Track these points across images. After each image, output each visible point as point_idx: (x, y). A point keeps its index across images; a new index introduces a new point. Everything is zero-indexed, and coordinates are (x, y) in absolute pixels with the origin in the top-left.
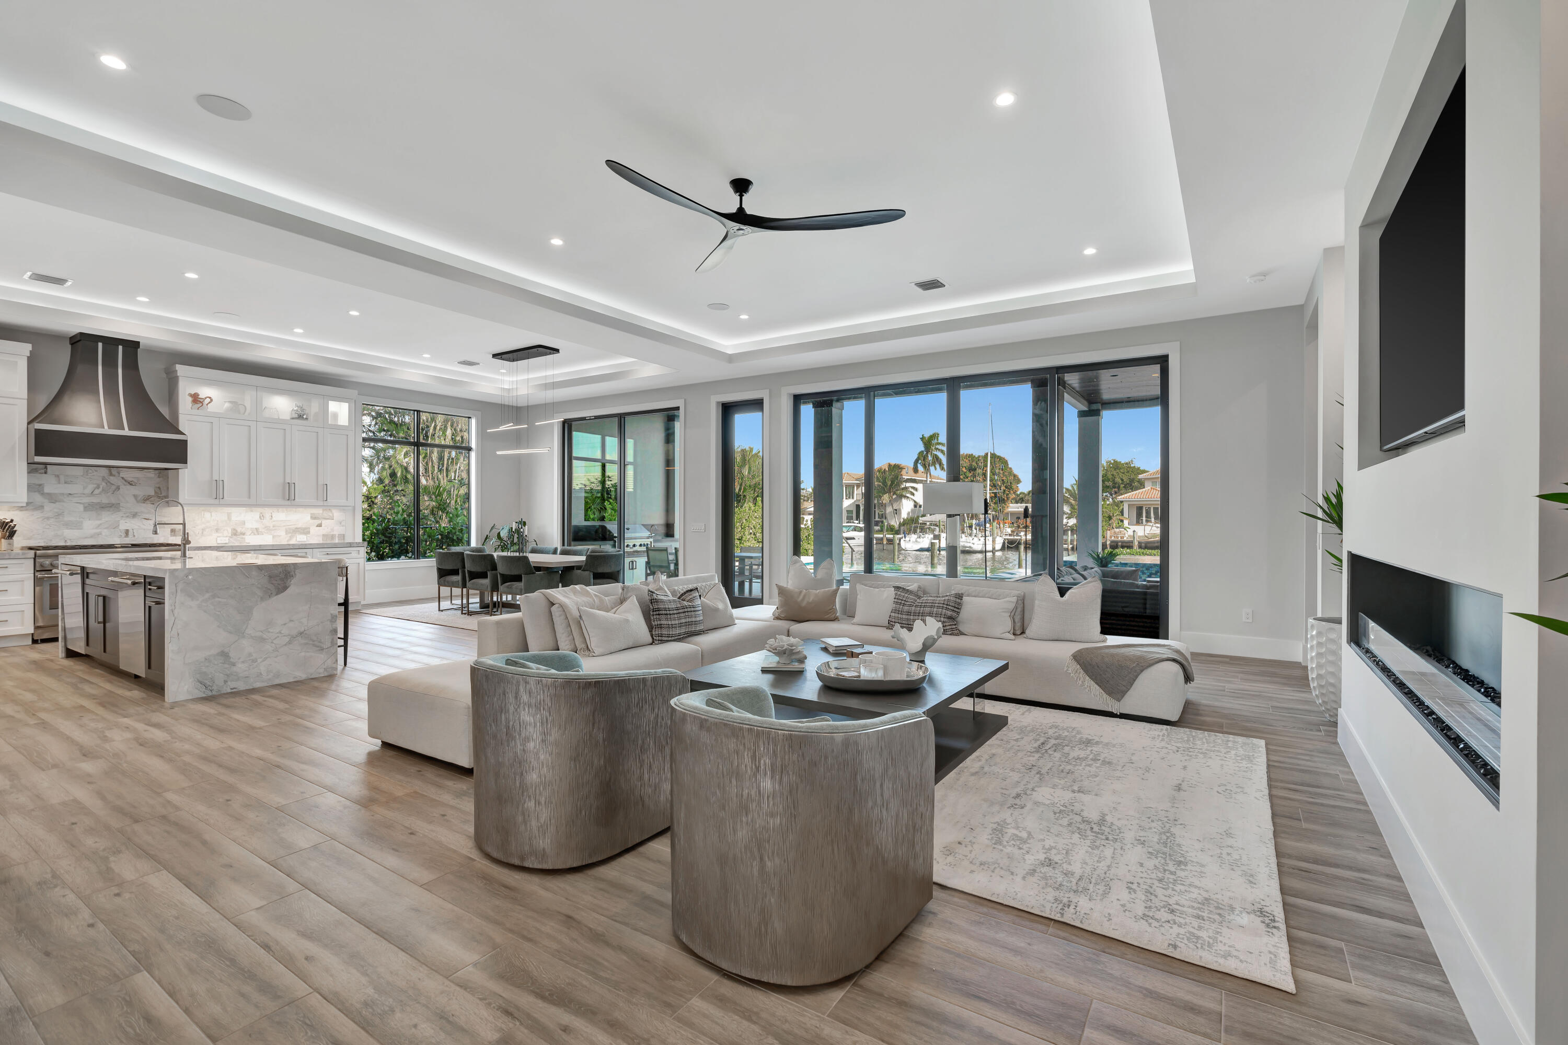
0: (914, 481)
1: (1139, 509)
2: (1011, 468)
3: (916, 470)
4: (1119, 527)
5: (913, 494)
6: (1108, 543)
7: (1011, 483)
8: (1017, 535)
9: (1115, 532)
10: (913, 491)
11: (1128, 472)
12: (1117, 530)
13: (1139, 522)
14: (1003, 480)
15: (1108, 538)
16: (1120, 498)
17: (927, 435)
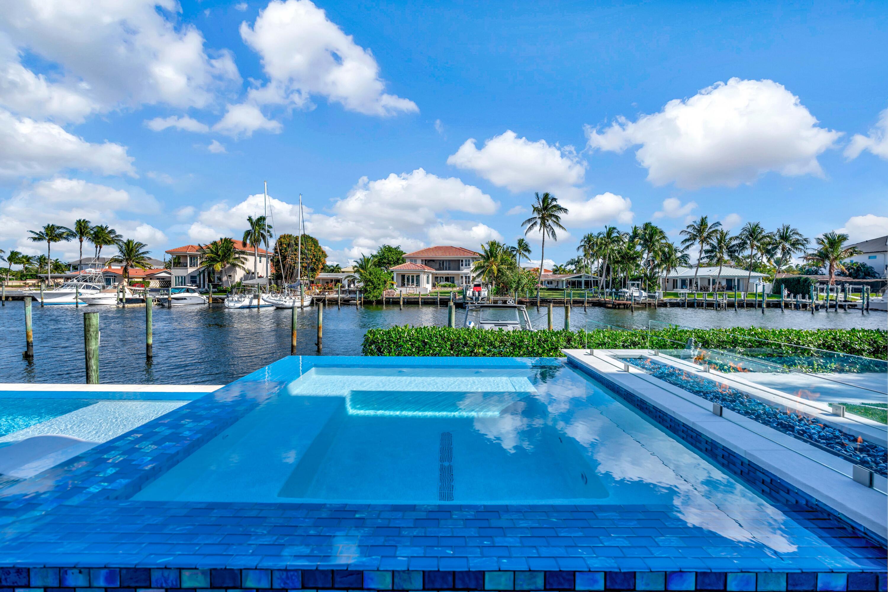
0: (243, 253)
1: (403, 276)
2: (320, 247)
3: (245, 244)
4: (391, 288)
5: (243, 263)
6: (384, 299)
7: (320, 257)
8: (323, 294)
9: (388, 292)
10: (243, 260)
11: (396, 254)
12: (390, 290)
13: (403, 285)
14: (314, 255)
15: (384, 296)
16: (391, 269)
17: (255, 218)
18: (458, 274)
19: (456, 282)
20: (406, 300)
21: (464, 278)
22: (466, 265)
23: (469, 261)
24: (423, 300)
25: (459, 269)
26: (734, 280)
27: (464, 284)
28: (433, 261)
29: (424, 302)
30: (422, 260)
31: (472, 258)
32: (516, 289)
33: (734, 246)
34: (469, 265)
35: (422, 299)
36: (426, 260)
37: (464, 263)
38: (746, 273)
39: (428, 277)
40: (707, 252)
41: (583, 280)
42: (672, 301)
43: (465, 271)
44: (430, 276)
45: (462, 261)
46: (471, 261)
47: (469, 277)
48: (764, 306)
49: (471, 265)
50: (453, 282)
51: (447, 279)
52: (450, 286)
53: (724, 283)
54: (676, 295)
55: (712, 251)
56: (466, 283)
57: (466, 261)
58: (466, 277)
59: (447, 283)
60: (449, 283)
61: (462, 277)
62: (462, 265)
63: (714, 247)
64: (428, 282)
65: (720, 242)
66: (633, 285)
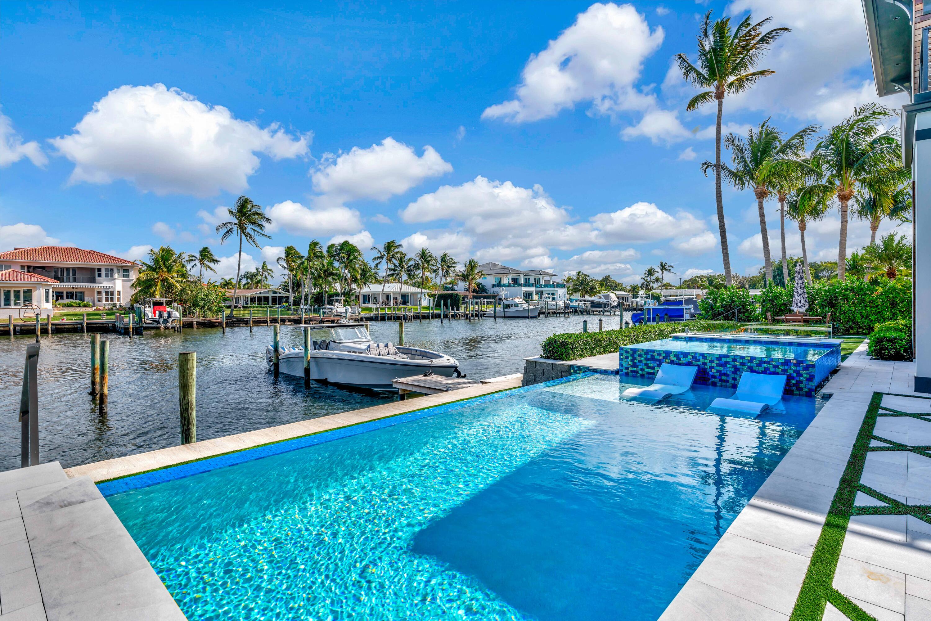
18: (93, 289)
19: (86, 299)
20: (18, 328)
21: (103, 294)
22: (106, 276)
23: (112, 270)
24: (54, 327)
25: (94, 281)
26: (408, 296)
27: (104, 302)
28: (43, 268)
29: (57, 329)
30: (23, 267)
31: (117, 266)
32: (203, 308)
33: (410, 266)
34: (112, 276)
35: (53, 325)
36: (29, 267)
37: (103, 273)
38: (419, 290)
39: (47, 293)
40: (392, 270)
41: (270, 295)
42: (367, 316)
43: (103, 283)
44: (51, 290)
45: (99, 270)
46: (115, 270)
47: (112, 293)
48: (442, 316)
49: (116, 276)
50: (81, 299)
51: (70, 295)
52: (79, 306)
53: (400, 299)
54: (370, 310)
55: (394, 270)
56: (107, 300)
57: (106, 270)
58: (107, 293)
59: (72, 300)
60: (78, 301)
61: (99, 292)
62: (100, 275)
63: (395, 266)
64: (47, 301)
65: (401, 260)
66: (337, 301)
